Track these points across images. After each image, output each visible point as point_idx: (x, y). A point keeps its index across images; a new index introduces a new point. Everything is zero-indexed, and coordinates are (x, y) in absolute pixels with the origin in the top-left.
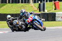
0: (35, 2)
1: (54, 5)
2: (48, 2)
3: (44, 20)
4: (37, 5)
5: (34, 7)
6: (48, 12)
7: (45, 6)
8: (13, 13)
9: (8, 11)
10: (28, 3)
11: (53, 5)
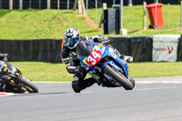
0: (91, 5)
1: (147, 13)
2: (131, 5)
3: (132, 60)
4: (97, 13)
5: (88, 19)
6: (130, 36)
7: (122, 17)
8: (26, 39)
9: (13, 32)
10: (71, 7)
11: (145, 13)
